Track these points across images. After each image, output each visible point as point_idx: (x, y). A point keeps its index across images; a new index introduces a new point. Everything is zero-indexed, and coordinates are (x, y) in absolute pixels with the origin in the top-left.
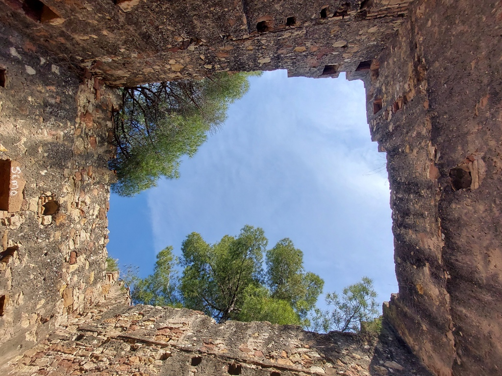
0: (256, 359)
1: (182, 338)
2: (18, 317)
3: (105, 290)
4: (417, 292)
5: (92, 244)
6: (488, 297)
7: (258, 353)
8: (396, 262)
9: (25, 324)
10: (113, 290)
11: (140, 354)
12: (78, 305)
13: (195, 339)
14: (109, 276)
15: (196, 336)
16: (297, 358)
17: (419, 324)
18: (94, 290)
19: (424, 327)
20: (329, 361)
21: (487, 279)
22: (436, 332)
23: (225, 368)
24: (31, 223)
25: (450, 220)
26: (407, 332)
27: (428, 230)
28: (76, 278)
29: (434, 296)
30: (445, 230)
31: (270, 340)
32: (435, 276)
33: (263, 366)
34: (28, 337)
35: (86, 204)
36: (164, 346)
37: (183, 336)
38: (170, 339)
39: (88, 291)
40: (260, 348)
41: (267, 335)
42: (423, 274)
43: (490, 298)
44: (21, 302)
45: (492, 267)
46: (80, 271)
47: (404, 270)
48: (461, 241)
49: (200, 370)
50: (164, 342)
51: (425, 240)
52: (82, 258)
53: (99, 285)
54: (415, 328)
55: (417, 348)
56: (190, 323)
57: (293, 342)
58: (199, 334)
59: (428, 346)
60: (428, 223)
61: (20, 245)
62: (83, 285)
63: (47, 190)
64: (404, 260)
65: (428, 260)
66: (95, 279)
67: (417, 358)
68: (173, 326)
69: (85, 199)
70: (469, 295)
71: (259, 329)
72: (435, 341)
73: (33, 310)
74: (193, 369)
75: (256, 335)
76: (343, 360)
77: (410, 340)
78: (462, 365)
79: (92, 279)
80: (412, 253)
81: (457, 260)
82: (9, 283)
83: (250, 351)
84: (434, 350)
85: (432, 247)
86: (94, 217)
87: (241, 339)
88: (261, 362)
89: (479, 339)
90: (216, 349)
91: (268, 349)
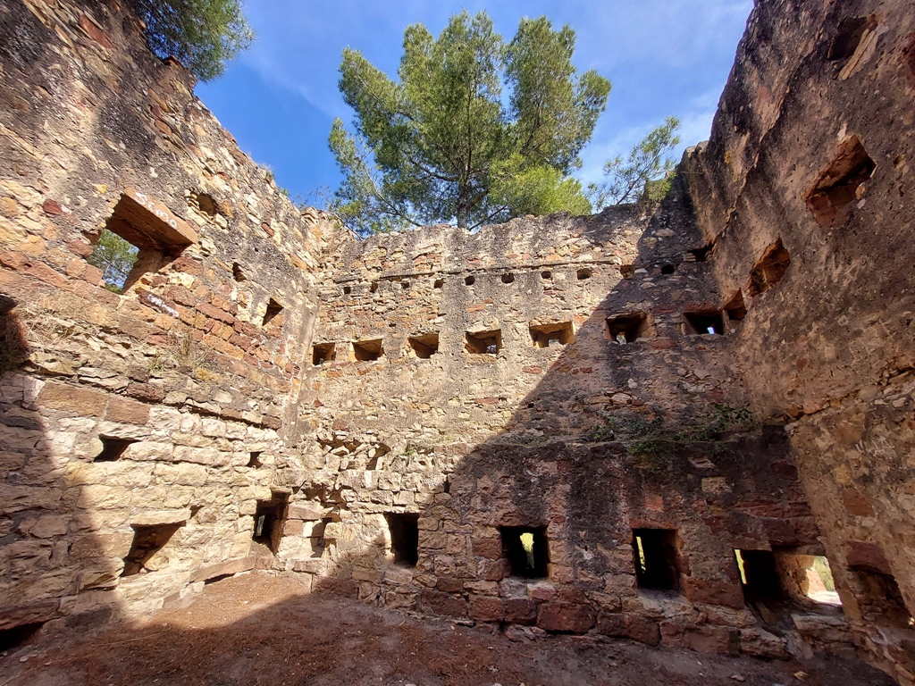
0: (525, 263)
1: (443, 262)
2: (292, 302)
3: (318, 234)
4: (723, 160)
5: (266, 201)
6: (769, 203)
7: (526, 256)
8: (720, 105)
9: (300, 302)
10: (323, 228)
11: (415, 288)
12: (312, 262)
13: (456, 259)
14: (309, 219)
15: (456, 256)
16: (566, 250)
17: (711, 190)
18: (310, 241)
19: (714, 195)
20: (597, 244)
21: (780, 187)
22: (721, 205)
23: (499, 280)
24: (218, 237)
25: (795, 100)
26: (697, 192)
27: (773, 88)
28: (289, 245)
29: (735, 173)
30: (784, 109)
31: (536, 238)
32: (748, 152)
33: (533, 268)
34: (310, 307)
35: (212, 160)
36: (431, 275)
37: (443, 259)
38: (432, 265)
39: (307, 246)
40: (527, 250)
41: (531, 234)
42: (739, 143)
43: (770, 204)
44: (283, 293)
45: (789, 180)
46: (285, 236)
47: (723, 125)
48: (787, 136)
49: (477, 287)
50: (429, 271)
51: (763, 100)
52: (273, 223)
53: (309, 234)
54: (705, 192)
55: (699, 209)
56: (442, 242)
57: (562, 233)
58: (459, 253)
59: (709, 212)
60: (779, 77)
61: (235, 261)
62: (299, 245)
63: (182, 190)
64: (730, 111)
65: (751, 129)
66: (303, 232)
67: (695, 218)
68: (426, 251)
69: (206, 155)
70: (759, 193)
71: (521, 227)
72: (716, 211)
73: (294, 292)
74: (470, 287)
75: (520, 236)
76: (613, 241)
77: (696, 200)
78: (723, 239)
79: (300, 234)
80: (742, 108)
81: (770, 155)
82: (263, 289)
83: (517, 256)
84: (712, 218)
85: (763, 116)
86: (236, 167)
87: (504, 246)
88: (531, 264)
89: (744, 228)
90: (483, 263)
91: (535, 249)
